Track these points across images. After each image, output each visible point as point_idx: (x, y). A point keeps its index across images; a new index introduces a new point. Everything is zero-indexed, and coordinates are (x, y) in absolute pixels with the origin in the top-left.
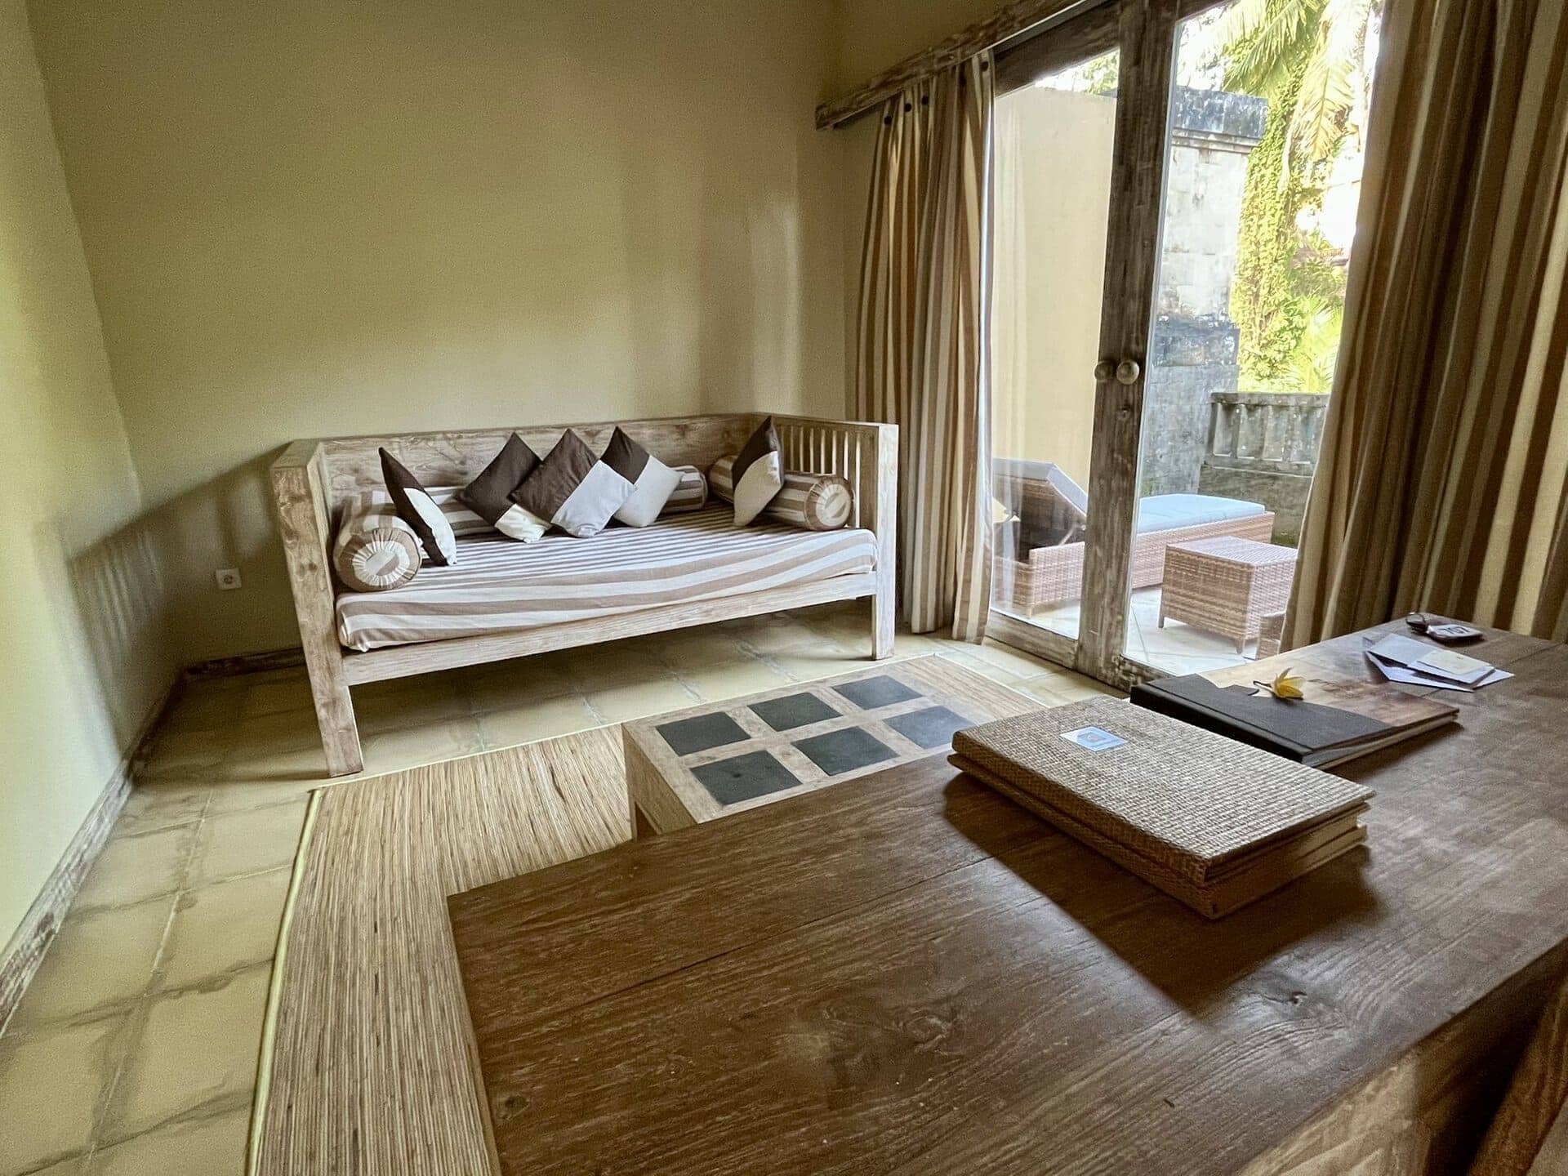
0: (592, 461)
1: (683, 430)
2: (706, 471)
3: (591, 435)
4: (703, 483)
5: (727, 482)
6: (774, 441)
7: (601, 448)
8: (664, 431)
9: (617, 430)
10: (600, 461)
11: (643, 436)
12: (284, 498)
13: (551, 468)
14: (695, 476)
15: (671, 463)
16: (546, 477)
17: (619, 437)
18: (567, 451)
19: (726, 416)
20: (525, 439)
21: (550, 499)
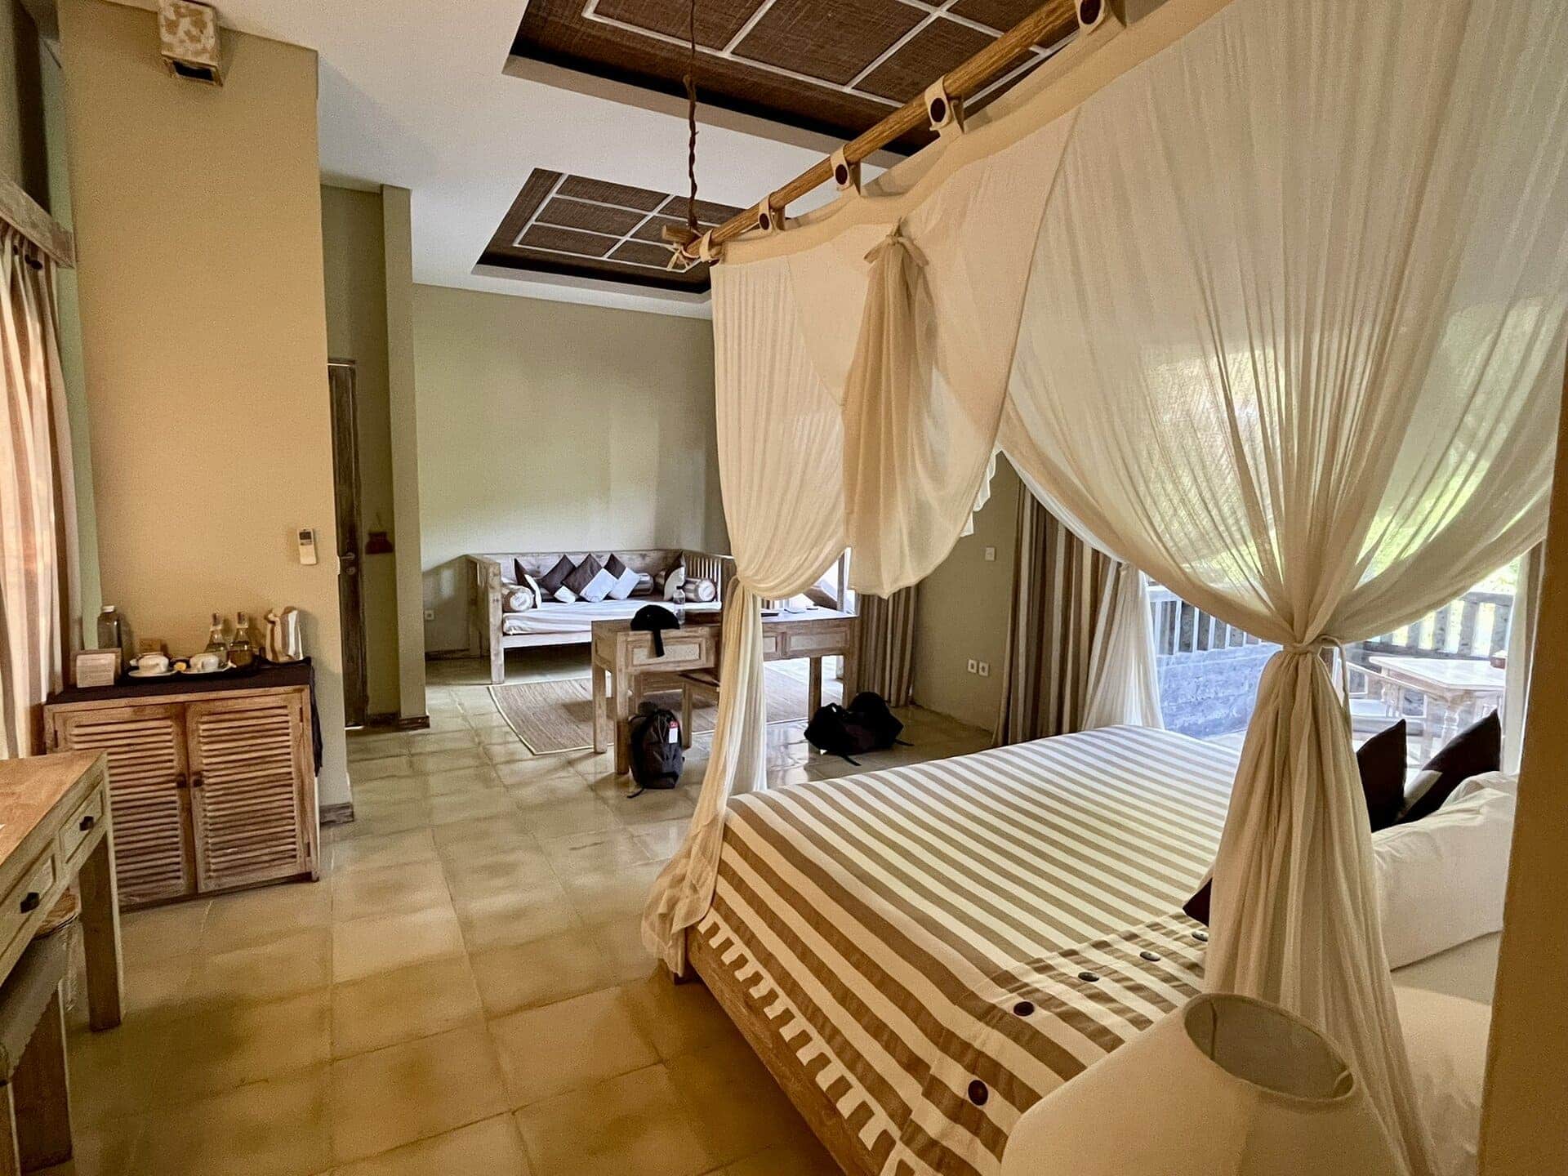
0: (600, 568)
1: (643, 556)
2: (654, 577)
3: (600, 557)
4: (652, 581)
5: (662, 581)
6: (683, 563)
7: (603, 563)
8: (634, 557)
9: (612, 556)
10: (603, 570)
11: (623, 559)
12: (491, 575)
13: (581, 571)
14: (647, 578)
15: (637, 572)
16: (578, 575)
17: (612, 558)
18: (589, 563)
19: (666, 550)
20: (569, 557)
21: (580, 584)
